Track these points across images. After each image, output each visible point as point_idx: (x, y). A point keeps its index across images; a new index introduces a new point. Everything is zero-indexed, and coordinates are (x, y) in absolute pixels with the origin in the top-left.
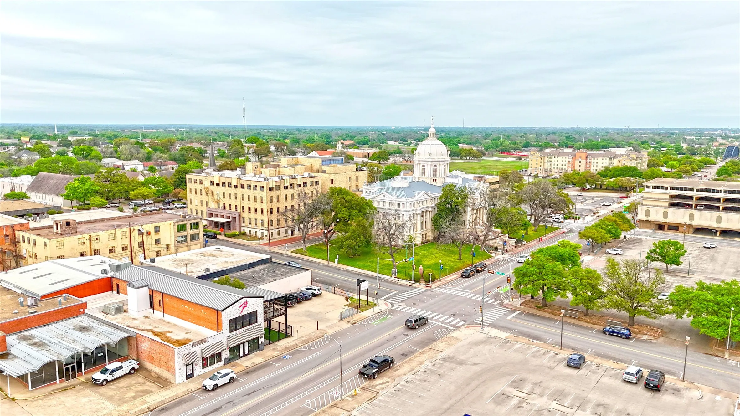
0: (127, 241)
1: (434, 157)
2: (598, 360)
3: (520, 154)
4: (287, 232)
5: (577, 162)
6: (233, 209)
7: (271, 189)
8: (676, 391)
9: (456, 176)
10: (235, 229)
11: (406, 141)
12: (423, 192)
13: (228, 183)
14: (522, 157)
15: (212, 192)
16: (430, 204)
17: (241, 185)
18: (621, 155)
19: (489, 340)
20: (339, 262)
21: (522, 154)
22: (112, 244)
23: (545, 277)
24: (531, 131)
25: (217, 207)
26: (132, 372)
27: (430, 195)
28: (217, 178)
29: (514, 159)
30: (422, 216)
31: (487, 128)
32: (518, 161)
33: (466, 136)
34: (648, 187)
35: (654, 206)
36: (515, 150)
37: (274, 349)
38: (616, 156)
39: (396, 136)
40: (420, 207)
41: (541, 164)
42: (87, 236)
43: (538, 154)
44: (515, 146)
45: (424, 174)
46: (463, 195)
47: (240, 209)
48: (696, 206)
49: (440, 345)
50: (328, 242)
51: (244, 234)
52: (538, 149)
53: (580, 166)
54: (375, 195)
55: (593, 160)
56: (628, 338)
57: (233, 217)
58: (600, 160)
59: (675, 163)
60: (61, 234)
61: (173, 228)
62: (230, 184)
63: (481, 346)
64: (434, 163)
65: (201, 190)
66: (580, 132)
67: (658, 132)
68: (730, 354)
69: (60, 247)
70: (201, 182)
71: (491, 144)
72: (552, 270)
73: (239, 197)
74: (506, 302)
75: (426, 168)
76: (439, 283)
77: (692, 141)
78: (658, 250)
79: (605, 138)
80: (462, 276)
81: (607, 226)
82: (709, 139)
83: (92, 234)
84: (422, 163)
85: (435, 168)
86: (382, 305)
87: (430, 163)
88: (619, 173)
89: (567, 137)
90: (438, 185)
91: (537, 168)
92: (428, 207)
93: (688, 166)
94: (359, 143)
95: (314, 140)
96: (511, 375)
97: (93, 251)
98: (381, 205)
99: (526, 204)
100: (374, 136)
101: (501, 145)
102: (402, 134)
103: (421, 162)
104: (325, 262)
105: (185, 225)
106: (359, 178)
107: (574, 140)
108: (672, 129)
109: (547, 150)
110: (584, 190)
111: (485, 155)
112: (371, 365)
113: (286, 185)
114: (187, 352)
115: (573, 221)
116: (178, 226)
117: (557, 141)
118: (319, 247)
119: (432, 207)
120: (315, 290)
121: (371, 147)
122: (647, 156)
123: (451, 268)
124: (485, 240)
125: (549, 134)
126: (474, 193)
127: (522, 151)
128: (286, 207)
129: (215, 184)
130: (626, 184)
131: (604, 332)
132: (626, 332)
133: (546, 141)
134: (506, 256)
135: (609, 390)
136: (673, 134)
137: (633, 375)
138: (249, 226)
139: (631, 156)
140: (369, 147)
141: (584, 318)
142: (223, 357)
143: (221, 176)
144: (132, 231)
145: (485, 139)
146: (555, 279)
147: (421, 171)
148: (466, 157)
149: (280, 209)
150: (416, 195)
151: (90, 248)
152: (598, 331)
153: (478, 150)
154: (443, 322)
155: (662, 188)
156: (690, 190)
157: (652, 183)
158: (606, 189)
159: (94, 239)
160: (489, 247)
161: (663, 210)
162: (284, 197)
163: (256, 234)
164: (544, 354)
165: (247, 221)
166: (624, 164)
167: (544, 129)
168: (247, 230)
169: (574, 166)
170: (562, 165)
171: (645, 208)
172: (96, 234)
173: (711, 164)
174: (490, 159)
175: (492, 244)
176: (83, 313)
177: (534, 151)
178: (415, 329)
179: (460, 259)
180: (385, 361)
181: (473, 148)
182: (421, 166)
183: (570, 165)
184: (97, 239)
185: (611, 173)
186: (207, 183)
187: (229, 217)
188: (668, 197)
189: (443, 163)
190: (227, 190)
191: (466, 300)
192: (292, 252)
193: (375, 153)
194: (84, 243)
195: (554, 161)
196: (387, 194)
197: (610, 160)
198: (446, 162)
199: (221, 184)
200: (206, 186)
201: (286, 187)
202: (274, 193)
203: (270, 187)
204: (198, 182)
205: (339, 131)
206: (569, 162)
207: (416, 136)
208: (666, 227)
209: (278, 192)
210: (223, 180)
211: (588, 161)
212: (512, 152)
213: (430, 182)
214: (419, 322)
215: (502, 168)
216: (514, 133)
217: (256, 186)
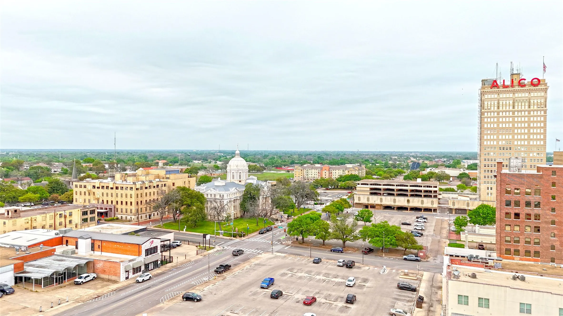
0: (52, 221)
1: (240, 168)
2: (328, 261)
3: (288, 168)
4: (146, 217)
5: (324, 172)
6: (110, 203)
7: (137, 189)
8: (359, 268)
9: (253, 179)
10: (110, 216)
11: (207, 160)
12: (234, 188)
13: (106, 186)
14: (290, 170)
15: (94, 193)
16: (239, 195)
17: (116, 187)
18: (349, 168)
19: (276, 257)
20: (186, 230)
21: (290, 168)
22: (44, 223)
23: (302, 226)
24: (295, 153)
25: (97, 203)
26: (94, 279)
27: (238, 189)
28: (98, 184)
29: (285, 172)
30: (234, 202)
31: (265, 151)
32: (287, 173)
33: (251, 157)
34: (359, 184)
35: (362, 195)
36: (285, 166)
37: (165, 267)
38: (346, 168)
39: (199, 156)
40: (233, 197)
41: (302, 174)
42: (29, 218)
43: (300, 168)
44: (285, 163)
45: (233, 178)
46: (258, 189)
47: (114, 203)
48: (383, 194)
49: (252, 260)
50: (175, 221)
51: (117, 219)
52: (300, 165)
53: (326, 175)
54: (205, 191)
55: (333, 171)
56: (342, 252)
57: (109, 208)
58: (337, 171)
59: (381, 173)
60: (11, 218)
61: (80, 213)
62: (107, 187)
63: (273, 259)
64: (240, 171)
65: (85, 192)
66: (327, 154)
67: (376, 154)
68: (385, 255)
69: (14, 224)
70: (85, 187)
71: (269, 162)
72: (306, 222)
73: (114, 195)
74: (283, 243)
75: (234, 174)
76: (247, 237)
77: (395, 159)
78: (360, 215)
79: (342, 157)
80: (259, 233)
81: (336, 205)
82: (406, 158)
83: (33, 217)
84: (233, 171)
85: (240, 174)
86: (217, 248)
87: (237, 171)
88: (348, 179)
89: (319, 157)
90: (242, 184)
91: (299, 177)
92: (237, 197)
93: (388, 175)
94: (171, 162)
95: (134, 160)
96: (288, 267)
97: (32, 227)
98: (209, 197)
99: (292, 195)
100: (182, 156)
101: (275, 163)
102: (203, 155)
103: (231, 171)
104: (178, 231)
105: (87, 212)
106: (190, 182)
107: (323, 159)
108: (385, 152)
109: (305, 166)
110: (327, 189)
111: (265, 169)
112: (220, 268)
113: (146, 186)
114: (126, 265)
115: (320, 206)
116: (83, 212)
117: (312, 160)
118: (170, 224)
119: (240, 197)
120: (178, 243)
121: (181, 165)
122: (365, 168)
123: (253, 230)
124: (271, 215)
125: (307, 155)
126: (263, 188)
127: (289, 166)
128: (146, 201)
129: (96, 188)
130: (351, 185)
131: (331, 251)
132: (341, 249)
133: (305, 160)
134: (283, 223)
135: (331, 269)
136: (384, 155)
137: (341, 262)
138: (121, 213)
139: (355, 168)
140: (180, 165)
141: (323, 246)
142: (142, 270)
143: (101, 182)
144: (56, 215)
145: (264, 159)
146: (307, 227)
147: (232, 176)
148: (253, 171)
149: (142, 202)
150: (230, 189)
151: (31, 225)
152: (329, 251)
153: (260, 166)
154: (252, 252)
155: (366, 184)
156: (379, 185)
157: (360, 182)
158: (340, 188)
159: (33, 220)
160: (273, 219)
161: (366, 197)
162: (145, 194)
163: (126, 219)
164: (303, 260)
165: (119, 210)
166: (351, 173)
167: (303, 152)
168: (119, 216)
169: (322, 175)
170: (315, 175)
171: (358, 196)
172: (35, 217)
173: (402, 173)
174: (269, 172)
175: (274, 218)
176: (54, 254)
177: (296, 166)
178: (238, 255)
179: (257, 225)
180: (227, 265)
181: (257, 165)
182: (231, 173)
183: (320, 174)
184: (35, 220)
185: (343, 179)
186: (89, 187)
187: (106, 209)
188: (369, 189)
189: (244, 171)
190: (105, 191)
191: (263, 243)
192: (154, 227)
193: (188, 168)
194: (28, 222)
195: (310, 172)
196: (213, 190)
197: (343, 171)
198: (246, 171)
199: (101, 187)
200: (89, 189)
201: (146, 188)
202: (139, 192)
203: (137, 188)
204: (83, 186)
205: (152, 153)
206: (319, 172)
207: (215, 157)
208: (369, 207)
209: (142, 191)
210: (103, 185)
211: (331, 172)
212: (283, 167)
213: (237, 182)
214: (239, 252)
215: (277, 177)
216: (284, 154)
217: (127, 187)
